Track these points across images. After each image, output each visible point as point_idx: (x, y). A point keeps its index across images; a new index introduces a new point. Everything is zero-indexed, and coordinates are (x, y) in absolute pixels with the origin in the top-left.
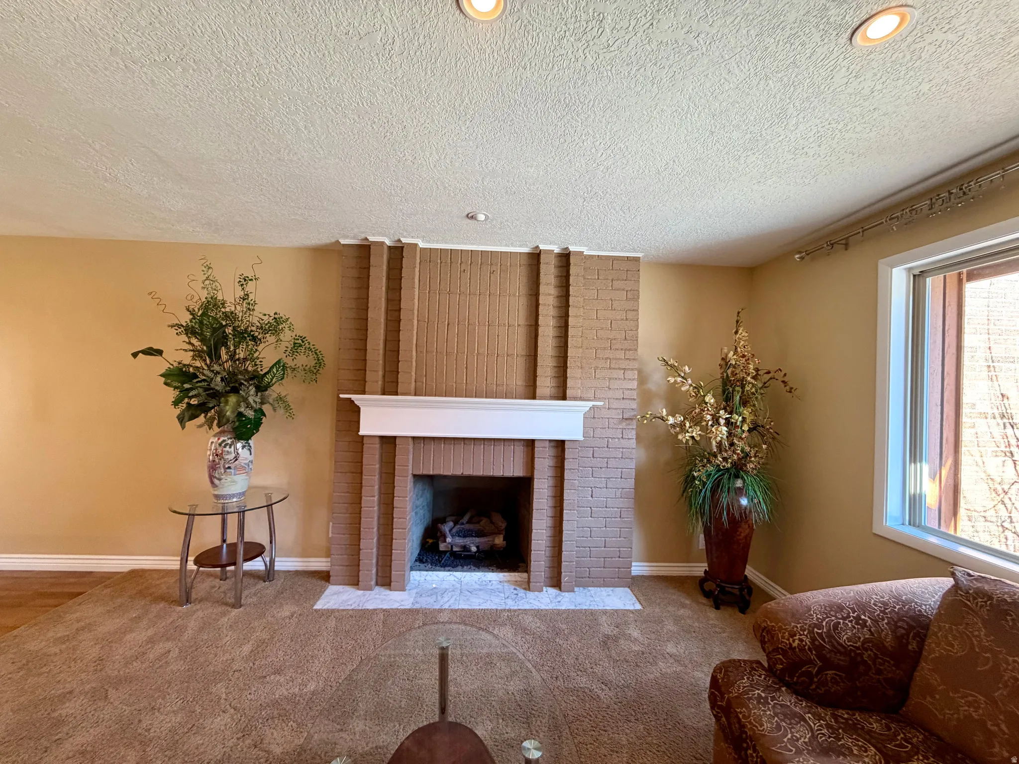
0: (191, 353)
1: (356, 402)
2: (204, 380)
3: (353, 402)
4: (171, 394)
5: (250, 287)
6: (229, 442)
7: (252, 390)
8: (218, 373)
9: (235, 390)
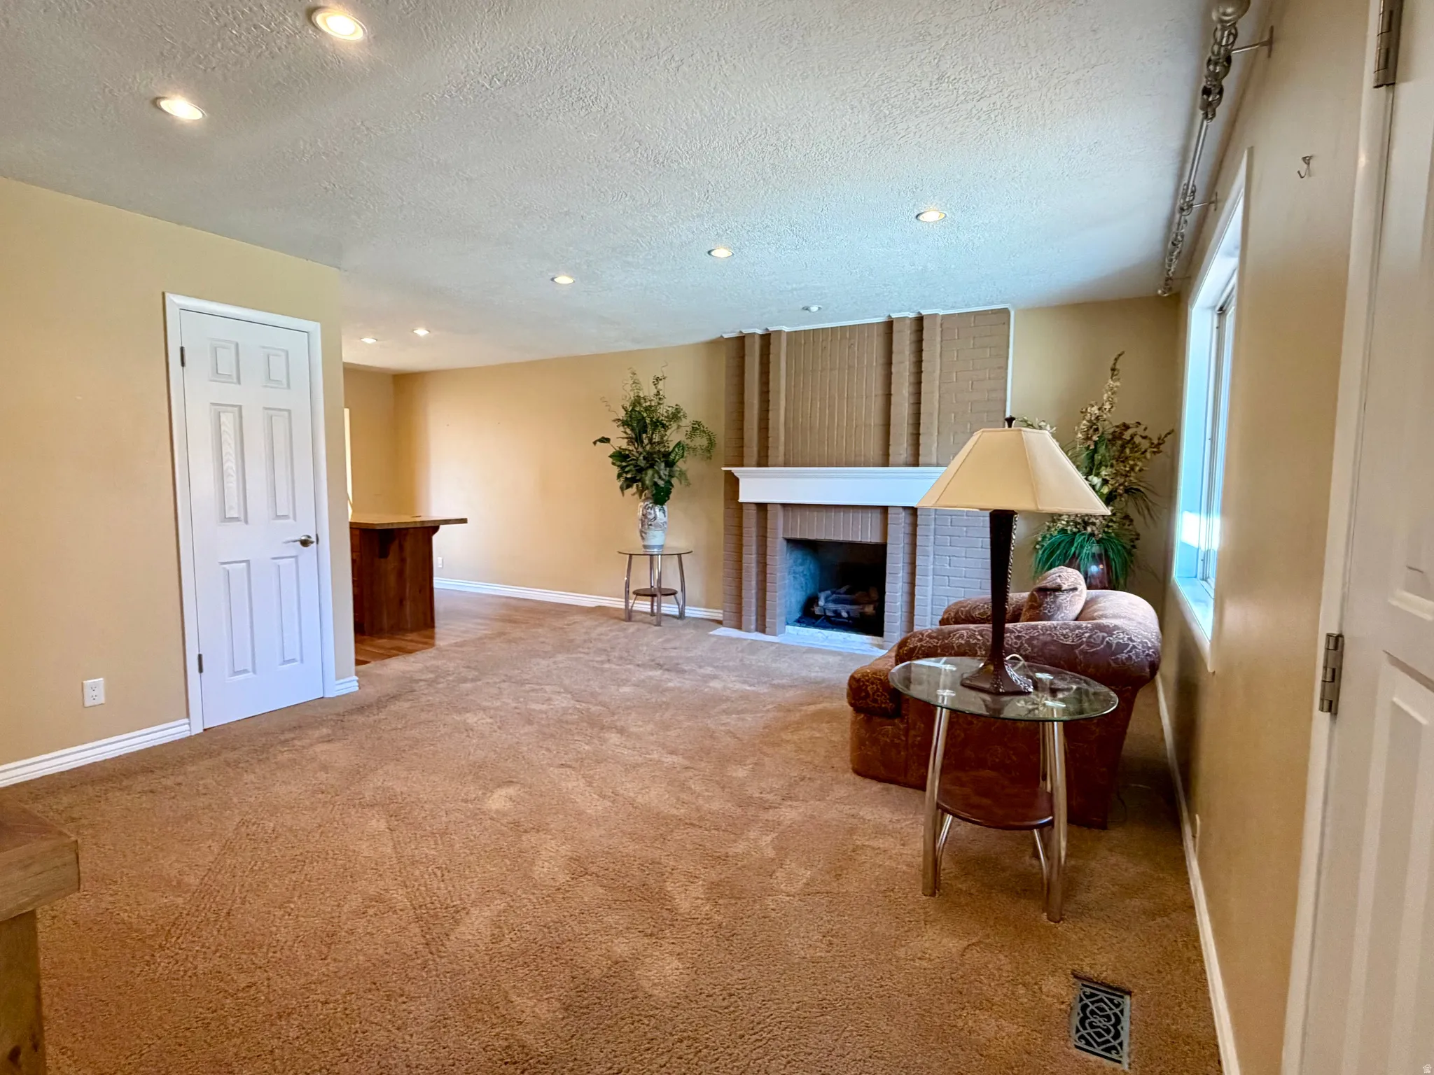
0: (626, 440)
1: (736, 474)
2: (633, 460)
3: (733, 474)
4: (616, 470)
5: (661, 385)
6: (651, 505)
7: (663, 465)
8: (641, 453)
9: (652, 466)
